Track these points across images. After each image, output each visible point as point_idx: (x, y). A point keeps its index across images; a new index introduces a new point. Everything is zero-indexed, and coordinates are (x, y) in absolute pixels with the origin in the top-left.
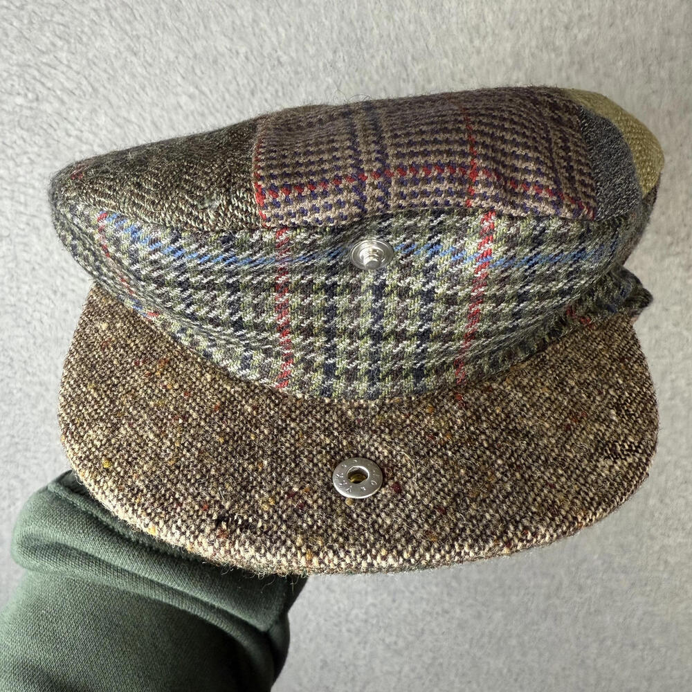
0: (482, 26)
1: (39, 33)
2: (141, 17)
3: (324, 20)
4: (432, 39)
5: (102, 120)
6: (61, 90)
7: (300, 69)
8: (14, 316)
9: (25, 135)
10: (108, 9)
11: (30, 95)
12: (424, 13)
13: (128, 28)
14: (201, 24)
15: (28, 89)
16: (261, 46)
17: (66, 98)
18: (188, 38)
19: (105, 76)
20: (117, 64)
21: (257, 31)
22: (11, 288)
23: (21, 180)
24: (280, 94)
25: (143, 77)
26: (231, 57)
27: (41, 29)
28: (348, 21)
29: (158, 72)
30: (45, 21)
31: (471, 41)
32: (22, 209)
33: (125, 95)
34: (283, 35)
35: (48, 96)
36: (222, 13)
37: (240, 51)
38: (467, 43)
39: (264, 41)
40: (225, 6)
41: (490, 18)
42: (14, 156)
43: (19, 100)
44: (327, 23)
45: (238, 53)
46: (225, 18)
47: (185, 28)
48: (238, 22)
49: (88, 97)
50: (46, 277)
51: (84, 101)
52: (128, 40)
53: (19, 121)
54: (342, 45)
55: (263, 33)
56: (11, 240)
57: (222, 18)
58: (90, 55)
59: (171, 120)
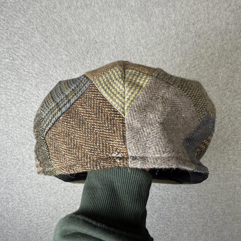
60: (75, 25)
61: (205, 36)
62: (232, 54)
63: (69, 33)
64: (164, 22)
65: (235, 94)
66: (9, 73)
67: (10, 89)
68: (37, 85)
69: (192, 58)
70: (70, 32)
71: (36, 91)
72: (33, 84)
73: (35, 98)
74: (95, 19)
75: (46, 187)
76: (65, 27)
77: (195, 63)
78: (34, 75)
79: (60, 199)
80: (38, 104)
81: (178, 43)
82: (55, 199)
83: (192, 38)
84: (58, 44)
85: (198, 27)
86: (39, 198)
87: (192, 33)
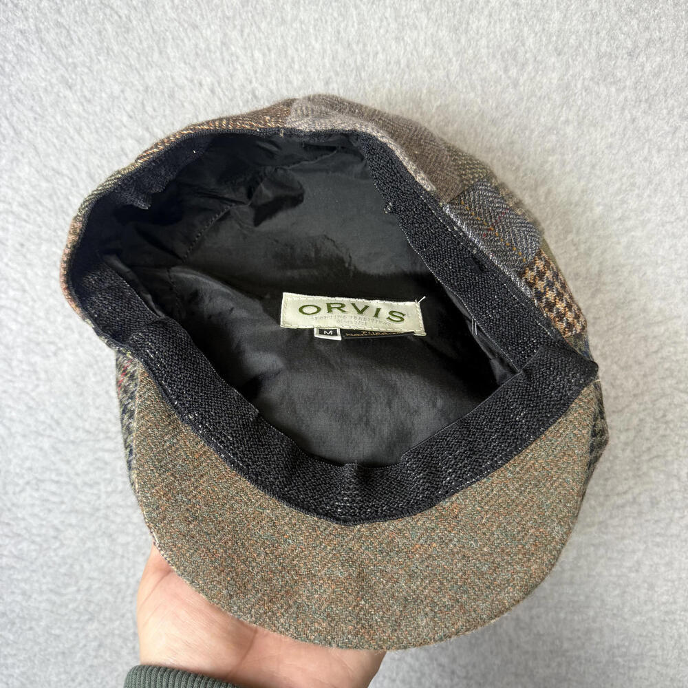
0: (521, 51)
2: (80, 41)
3: (313, 42)
4: (455, 67)
5: (25, 171)
10: (38, 31)
12: (443, 33)
13: (62, 53)
14: (156, 48)
16: (232, 76)
18: (138, 66)
19: (31, 115)
20: (47, 101)
21: (227, 57)
25: (79, 116)
26: (192, 90)
28: (345, 43)
29: (98, 109)
31: (506, 70)
33: (55, 141)
34: (261, 62)
36: (183, 35)
37: (204, 82)
38: (501, 73)
39: (236, 69)
40: (186, 25)
41: (531, 40)
44: (317, 46)
45: (201, 84)
46: (186, 41)
47: (135, 54)
48: (202, 46)
49: (8, 142)
52: (62, 71)
54: (337, 74)
55: (234, 58)
57: (182, 41)
58: (13, 89)
60: (183, 26)
61: (671, 102)
63: (156, 55)
64: (519, 38)
68: (22, 245)
69: (618, 185)
70: (160, 53)
71: (19, 269)
72: (10, 243)
73: (11, 293)
74: (255, 8)
75: (31, 628)
76: (141, 33)
77: (625, 206)
78: (15, 208)
79: (80, 678)
80: (20, 319)
81: (567, 122)
82: (63, 677)
83: (623, 109)
84: (112, 97)
85: (648, 69)
86: (7, 668)
87: (625, 87)
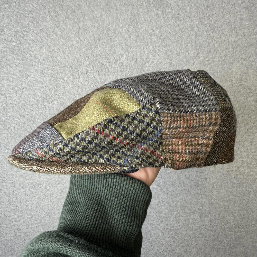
0: (180, 17)
1: (24, 21)
3: (125, 15)
4: (163, 22)
5: (44, 50)
6: (29, 40)
7: (116, 32)
8: (4, 125)
9: (15, 56)
10: (49, 12)
11: (18, 42)
12: (159, 13)
13: (56, 18)
14: (82, 17)
15: (17, 40)
16: (103, 24)
17: (31, 43)
18: (77, 21)
19: (46, 35)
20: (51, 31)
21: (102, 19)
22: (3, 114)
23: (12, 73)
24: (109, 40)
25: (60, 35)
26: (92, 28)
27: (24, 19)
28: (134, 16)
29: (66, 33)
30: (26, 17)
31: (176, 22)
32: (11, 83)
33: (53, 42)
34: (111, 20)
35: (25, 42)
38: (175, 23)
40: (90, 11)
41: (182, 14)
42: (10, 64)
43: (14, 44)
44: (126, 16)
45: (95, 26)
47: (76, 18)
48: (95, 16)
49: (39, 42)
50: (18, 110)
51: (38, 44)
52: (55, 23)
53: (13, 51)
54: (132, 23)
56: (5, 96)
57: (89, 15)
58: (41, 28)
59: (69, 50)
61: (219, 30)
62: (246, 50)
63: (82, 19)
64: (179, 14)
65: (248, 91)
66: (14, 57)
67: (13, 75)
68: (43, 71)
69: (206, 51)
70: (83, 18)
71: (41, 78)
72: (39, 70)
73: (39, 85)
74: (110, 6)
75: (40, 187)
76: (78, 13)
77: (209, 57)
78: (41, 61)
79: (55, 203)
80: (41, 92)
81: (192, 35)
82: (50, 203)
83: (207, 31)
84: (70, 30)
85: (213, 21)
86: (32, 201)
87: (207, 26)
